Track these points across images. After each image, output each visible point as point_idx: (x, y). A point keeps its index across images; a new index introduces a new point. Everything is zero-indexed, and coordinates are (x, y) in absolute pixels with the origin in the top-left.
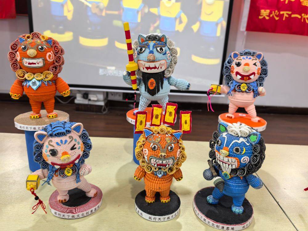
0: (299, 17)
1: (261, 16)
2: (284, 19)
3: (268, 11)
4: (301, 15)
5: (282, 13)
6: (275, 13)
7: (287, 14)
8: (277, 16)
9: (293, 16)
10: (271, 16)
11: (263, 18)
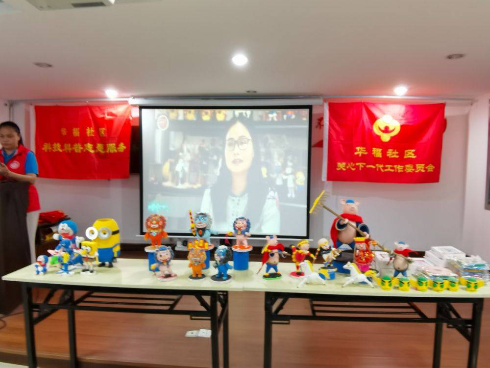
0: (374, 167)
1: (338, 168)
2: (360, 169)
3: (344, 164)
5: (357, 164)
6: (351, 164)
7: (363, 165)
8: (353, 167)
9: (368, 166)
11: (340, 170)
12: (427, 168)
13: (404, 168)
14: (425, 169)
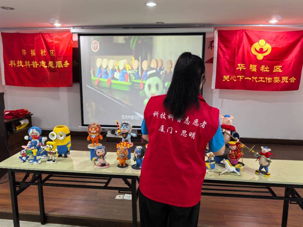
0: (250, 79)
1: (224, 79)
2: (240, 80)
3: (228, 76)
4: (251, 77)
5: (238, 77)
6: (233, 77)
7: (242, 77)
8: (235, 79)
9: (246, 78)
10: (231, 79)
11: (225, 81)
12: (290, 79)
13: (273, 80)
14: (288, 80)
